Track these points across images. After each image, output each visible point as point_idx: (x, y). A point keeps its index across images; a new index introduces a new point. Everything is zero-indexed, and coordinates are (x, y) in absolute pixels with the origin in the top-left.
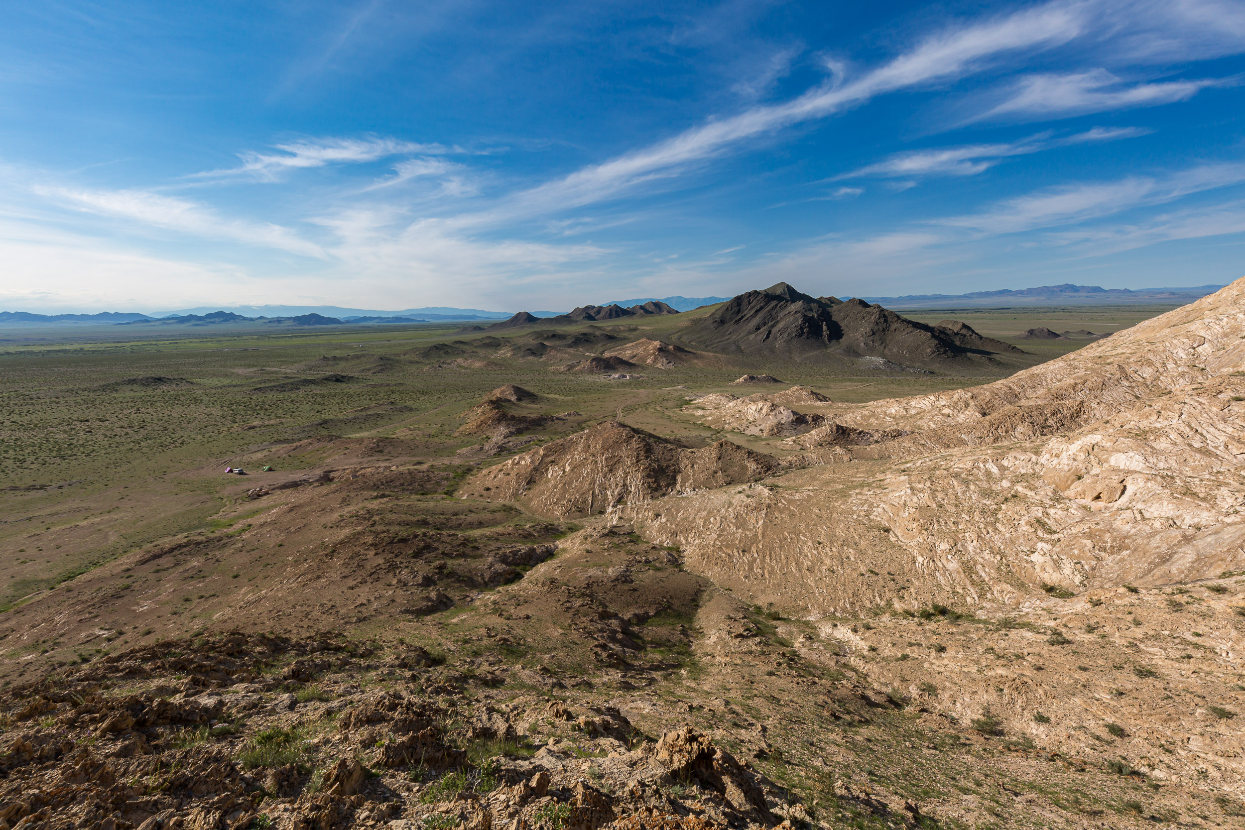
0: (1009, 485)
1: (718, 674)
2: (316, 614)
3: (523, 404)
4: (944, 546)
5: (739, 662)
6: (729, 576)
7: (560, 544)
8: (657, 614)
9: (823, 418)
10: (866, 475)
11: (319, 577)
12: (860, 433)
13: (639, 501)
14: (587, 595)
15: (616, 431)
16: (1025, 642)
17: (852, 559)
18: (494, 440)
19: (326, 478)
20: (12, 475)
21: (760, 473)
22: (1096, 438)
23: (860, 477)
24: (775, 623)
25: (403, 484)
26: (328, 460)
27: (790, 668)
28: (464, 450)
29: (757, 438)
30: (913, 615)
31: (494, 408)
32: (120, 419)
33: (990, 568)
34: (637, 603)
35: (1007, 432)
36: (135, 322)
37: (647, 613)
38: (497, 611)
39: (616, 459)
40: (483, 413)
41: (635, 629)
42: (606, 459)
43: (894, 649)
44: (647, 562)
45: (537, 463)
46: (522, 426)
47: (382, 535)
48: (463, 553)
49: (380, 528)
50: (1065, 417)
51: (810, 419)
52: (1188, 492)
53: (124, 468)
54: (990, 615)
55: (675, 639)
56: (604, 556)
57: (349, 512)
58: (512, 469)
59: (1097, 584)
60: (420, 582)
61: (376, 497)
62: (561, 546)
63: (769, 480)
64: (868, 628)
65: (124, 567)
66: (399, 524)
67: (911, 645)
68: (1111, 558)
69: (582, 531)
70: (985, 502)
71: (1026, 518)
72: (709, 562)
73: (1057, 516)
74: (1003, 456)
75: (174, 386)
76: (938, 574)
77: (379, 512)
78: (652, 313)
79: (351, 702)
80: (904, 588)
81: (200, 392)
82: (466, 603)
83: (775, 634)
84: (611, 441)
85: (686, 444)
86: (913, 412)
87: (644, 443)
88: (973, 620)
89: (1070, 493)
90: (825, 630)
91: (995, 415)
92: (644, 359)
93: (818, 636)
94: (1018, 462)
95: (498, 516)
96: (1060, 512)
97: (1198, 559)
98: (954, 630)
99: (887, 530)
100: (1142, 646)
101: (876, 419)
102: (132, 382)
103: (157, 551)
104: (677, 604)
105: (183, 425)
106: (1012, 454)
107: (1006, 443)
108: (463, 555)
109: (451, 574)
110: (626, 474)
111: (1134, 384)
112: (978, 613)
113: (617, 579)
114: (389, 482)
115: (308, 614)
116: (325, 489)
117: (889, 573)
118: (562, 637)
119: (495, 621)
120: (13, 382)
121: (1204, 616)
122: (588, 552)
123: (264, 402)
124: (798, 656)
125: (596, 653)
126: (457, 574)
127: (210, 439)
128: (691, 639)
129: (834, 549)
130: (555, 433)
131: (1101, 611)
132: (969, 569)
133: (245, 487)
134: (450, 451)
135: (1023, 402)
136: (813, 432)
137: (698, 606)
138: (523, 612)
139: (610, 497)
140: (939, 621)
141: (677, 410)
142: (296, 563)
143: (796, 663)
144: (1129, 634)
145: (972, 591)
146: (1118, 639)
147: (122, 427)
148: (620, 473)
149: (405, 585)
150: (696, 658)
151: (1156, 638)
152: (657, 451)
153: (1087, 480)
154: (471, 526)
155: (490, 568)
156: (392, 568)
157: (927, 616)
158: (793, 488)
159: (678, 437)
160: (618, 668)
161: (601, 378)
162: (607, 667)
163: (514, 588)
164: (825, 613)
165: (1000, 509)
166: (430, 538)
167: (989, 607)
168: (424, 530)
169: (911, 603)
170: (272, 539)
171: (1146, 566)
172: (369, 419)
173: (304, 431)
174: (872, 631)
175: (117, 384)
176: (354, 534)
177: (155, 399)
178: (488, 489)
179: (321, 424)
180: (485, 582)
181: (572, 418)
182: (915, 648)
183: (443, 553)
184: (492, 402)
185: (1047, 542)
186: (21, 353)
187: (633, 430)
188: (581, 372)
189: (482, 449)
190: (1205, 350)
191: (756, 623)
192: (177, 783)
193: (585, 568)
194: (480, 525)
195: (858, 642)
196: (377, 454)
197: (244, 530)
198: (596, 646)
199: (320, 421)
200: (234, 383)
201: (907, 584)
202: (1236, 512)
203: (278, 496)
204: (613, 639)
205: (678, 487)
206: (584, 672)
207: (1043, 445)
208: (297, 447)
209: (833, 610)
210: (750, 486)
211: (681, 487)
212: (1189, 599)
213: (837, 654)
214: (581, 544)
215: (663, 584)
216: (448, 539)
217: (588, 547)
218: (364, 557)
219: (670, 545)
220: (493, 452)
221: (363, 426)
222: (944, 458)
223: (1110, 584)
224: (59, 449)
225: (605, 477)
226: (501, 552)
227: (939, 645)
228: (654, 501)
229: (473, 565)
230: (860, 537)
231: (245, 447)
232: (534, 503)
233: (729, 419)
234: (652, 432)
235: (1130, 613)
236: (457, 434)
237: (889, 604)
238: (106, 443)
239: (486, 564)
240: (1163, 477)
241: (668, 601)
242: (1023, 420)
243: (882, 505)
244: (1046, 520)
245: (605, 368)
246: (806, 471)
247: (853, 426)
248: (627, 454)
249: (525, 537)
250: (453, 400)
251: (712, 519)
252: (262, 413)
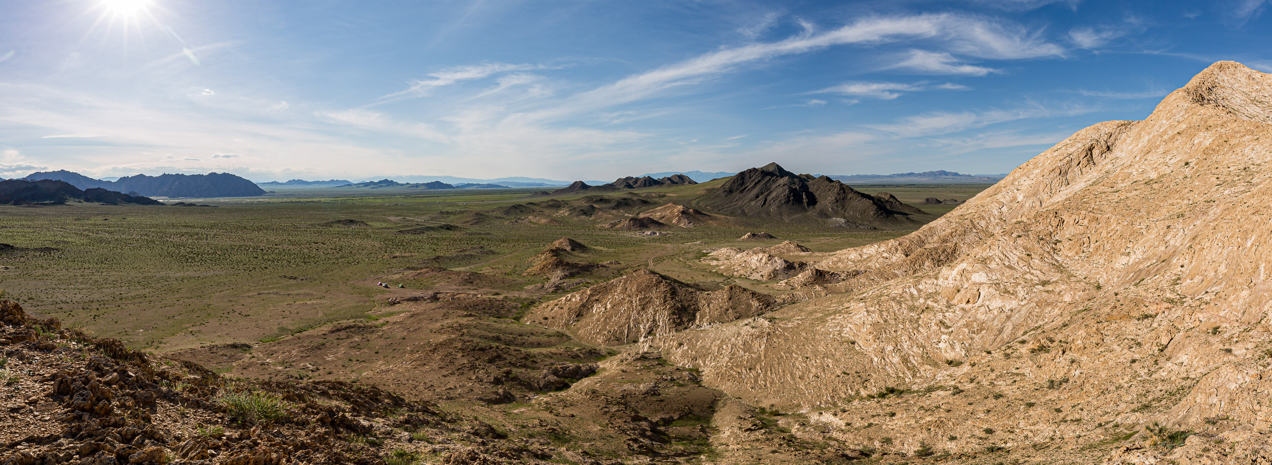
0: (923, 301)
1: (731, 456)
2: (421, 388)
3: (575, 253)
4: (890, 348)
5: (749, 447)
6: (739, 388)
7: (601, 365)
8: (680, 418)
9: (806, 265)
10: (837, 305)
11: (425, 364)
12: (832, 274)
13: (666, 333)
14: (622, 404)
15: (648, 277)
16: (940, 398)
17: (831, 366)
18: (553, 280)
19: (435, 298)
20: (285, 269)
21: (761, 309)
22: (964, 265)
23: (833, 307)
24: (776, 418)
25: (484, 309)
26: (437, 285)
27: (789, 446)
28: (530, 287)
29: (758, 282)
30: (873, 397)
31: (554, 256)
32: (331, 244)
33: (917, 357)
34: (663, 410)
35: (920, 266)
36: (345, 185)
37: (672, 417)
38: (548, 409)
39: (648, 300)
40: (545, 259)
41: (662, 428)
42: (639, 300)
43: (863, 422)
44: (672, 380)
45: (585, 301)
46: (574, 270)
47: (468, 344)
48: (525, 364)
49: (466, 338)
50: (948, 254)
51: (797, 266)
52: (1006, 291)
53: (330, 273)
54: (920, 387)
55: (695, 435)
56: (636, 375)
57: (447, 324)
58: (565, 304)
59: (973, 353)
60: (492, 380)
61: (466, 316)
62: (601, 366)
63: (769, 314)
64: (844, 411)
65: (323, 332)
66: (480, 337)
67: (873, 416)
68: (977, 337)
69: (619, 355)
70: (911, 314)
71: (934, 321)
72: (723, 378)
73: (950, 317)
74: (918, 282)
75: (358, 226)
76: (887, 367)
77: (467, 326)
78: (677, 183)
79: (448, 449)
80: (866, 381)
81: (370, 231)
82: (525, 401)
83: (776, 425)
84: (643, 285)
85: (704, 288)
86: (865, 257)
87: (670, 287)
88: (910, 392)
89: (955, 301)
90: (814, 418)
91: (912, 256)
92: (670, 219)
93: (809, 422)
94: (927, 285)
95: (553, 339)
96: (951, 314)
97: (1014, 328)
98: (900, 401)
99: (853, 343)
100: (995, 383)
101: (842, 263)
102: (339, 222)
103: (339, 327)
104: (696, 410)
105: (360, 251)
106: (924, 280)
107: (920, 274)
108: (525, 366)
109: (515, 379)
110: (656, 312)
111: (978, 231)
112: (913, 387)
113: (647, 393)
114: (475, 306)
115: (416, 387)
116: (433, 305)
117: (856, 372)
118: (601, 432)
119: (546, 415)
120: (292, 218)
121: (1019, 358)
122: (623, 371)
123: (403, 241)
124: (795, 438)
125: (629, 445)
126: (519, 379)
127: (372, 262)
128: (709, 434)
129: (817, 361)
130: (600, 278)
131: (976, 368)
132: (905, 360)
133: (387, 296)
134: (519, 287)
135: (927, 246)
136: (800, 276)
137: (714, 411)
138: (569, 412)
139: (642, 330)
140: (890, 397)
141: (697, 261)
142: (412, 352)
143: (793, 442)
144: (989, 378)
145: (908, 374)
146: (985, 383)
147: (332, 249)
148: (651, 310)
149: (481, 381)
150: (713, 447)
151: (1001, 376)
152: (680, 294)
153: (963, 291)
154: (532, 345)
155: (545, 378)
156: (473, 367)
157: (882, 396)
158: (787, 319)
159: (697, 282)
160: (647, 455)
161: (637, 235)
162: (638, 454)
163: (563, 394)
164: (813, 406)
165: (920, 318)
166: (501, 350)
167: (918, 382)
168: (497, 344)
169: (872, 390)
170: (400, 333)
171: (993, 337)
172: (466, 258)
173: (424, 263)
174: (847, 413)
175: (332, 223)
176: (449, 340)
177: (348, 233)
178: (546, 318)
179: (435, 259)
180: (540, 387)
181: (613, 266)
182: (876, 418)
183: (510, 363)
184: (552, 251)
185: (946, 334)
186: (297, 202)
187: (661, 276)
188: (621, 229)
189: (543, 287)
190: (1005, 209)
191: (761, 420)
192: (362, 462)
193: (621, 383)
194: (539, 345)
195: (838, 422)
196: (469, 284)
197: (384, 324)
198: (629, 440)
199: (434, 257)
200: (388, 226)
201: (868, 378)
202: (1025, 298)
203: (405, 306)
204: (643, 434)
205: (697, 322)
206: (619, 456)
207: (939, 273)
208: (419, 274)
209: (819, 403)
210: (754, 320)
211: (700, 322)
212: (1013, 351)
213: (823, 432)
214: (618, 365)
215: (685, 397)
216: (514, 353)
217: (624, 368)
218: (454, 357)
219: (691, 367)
220: (551, 290)
221: (461, 263)
222: (886, 288)
223: (979, 352)
224: (304, 258)
225: (638, 314)
226: (553, 367)
227: (891, 412)
228: (678, 334)
229: (532, 374)
230: (836, 350)
231: (389, 270)
232: (581, 332)
233: (737, 268)
234: (676, 278)
235: (989, 366)
236: (525, 274)
237: (858, 393)
238: (323, 257)
239: (541, 374)
240: (995, 285)
241: (689, 409)
242: (928, 258)
243: (849, 325)
244: (945, 320)
245: (640, 226)
246: (796, 305)
247: (827, 269)
248: (656, 296)
249: (573, 357)
250: (524, 247)
251: (724, 346)
252: (401, 248)
